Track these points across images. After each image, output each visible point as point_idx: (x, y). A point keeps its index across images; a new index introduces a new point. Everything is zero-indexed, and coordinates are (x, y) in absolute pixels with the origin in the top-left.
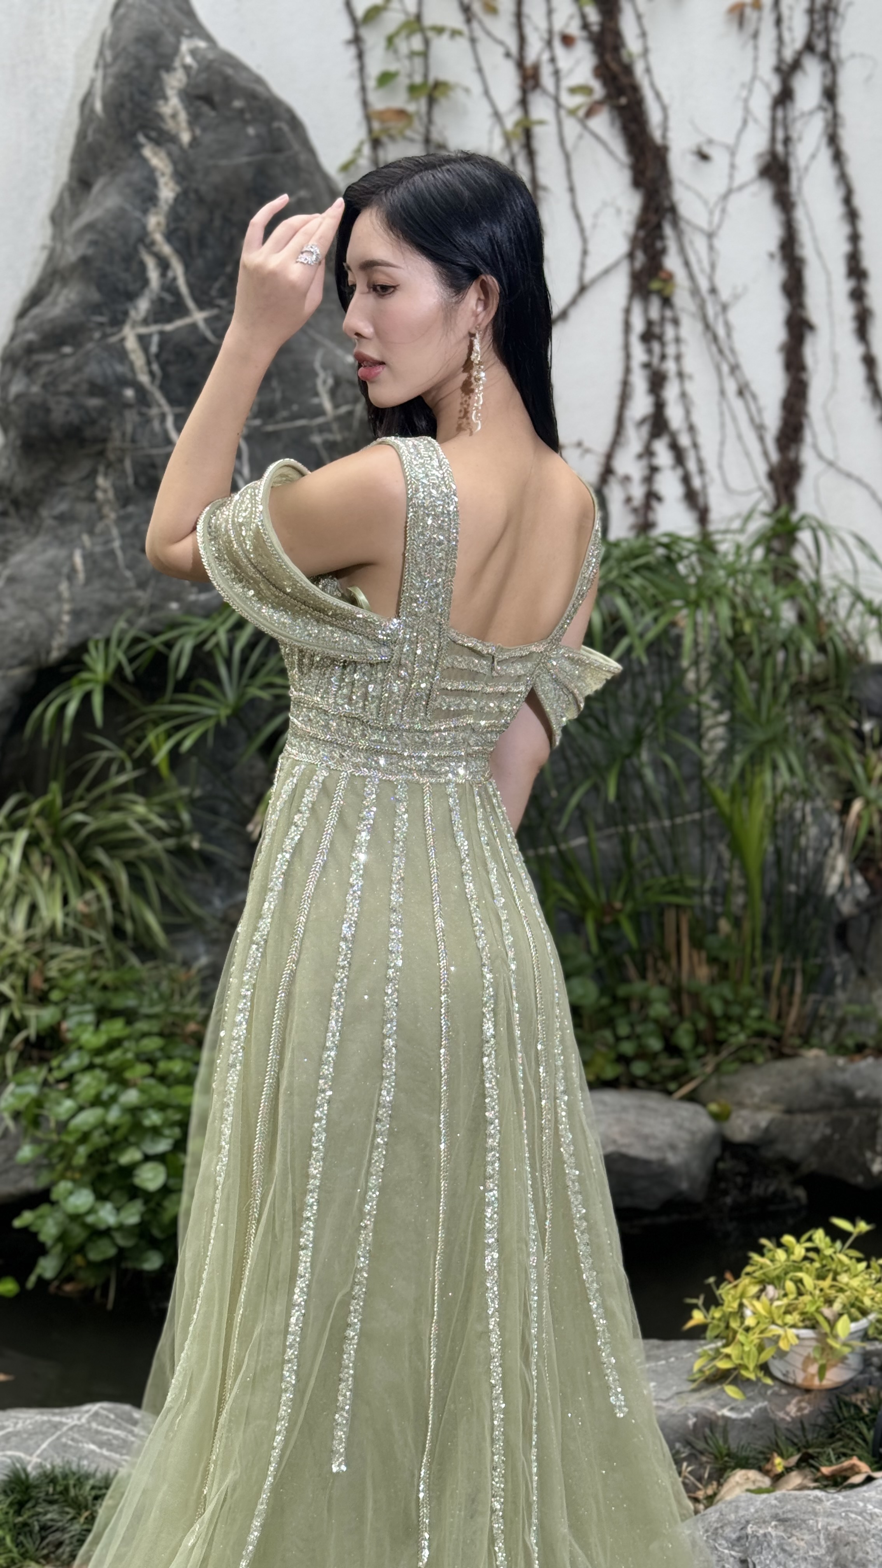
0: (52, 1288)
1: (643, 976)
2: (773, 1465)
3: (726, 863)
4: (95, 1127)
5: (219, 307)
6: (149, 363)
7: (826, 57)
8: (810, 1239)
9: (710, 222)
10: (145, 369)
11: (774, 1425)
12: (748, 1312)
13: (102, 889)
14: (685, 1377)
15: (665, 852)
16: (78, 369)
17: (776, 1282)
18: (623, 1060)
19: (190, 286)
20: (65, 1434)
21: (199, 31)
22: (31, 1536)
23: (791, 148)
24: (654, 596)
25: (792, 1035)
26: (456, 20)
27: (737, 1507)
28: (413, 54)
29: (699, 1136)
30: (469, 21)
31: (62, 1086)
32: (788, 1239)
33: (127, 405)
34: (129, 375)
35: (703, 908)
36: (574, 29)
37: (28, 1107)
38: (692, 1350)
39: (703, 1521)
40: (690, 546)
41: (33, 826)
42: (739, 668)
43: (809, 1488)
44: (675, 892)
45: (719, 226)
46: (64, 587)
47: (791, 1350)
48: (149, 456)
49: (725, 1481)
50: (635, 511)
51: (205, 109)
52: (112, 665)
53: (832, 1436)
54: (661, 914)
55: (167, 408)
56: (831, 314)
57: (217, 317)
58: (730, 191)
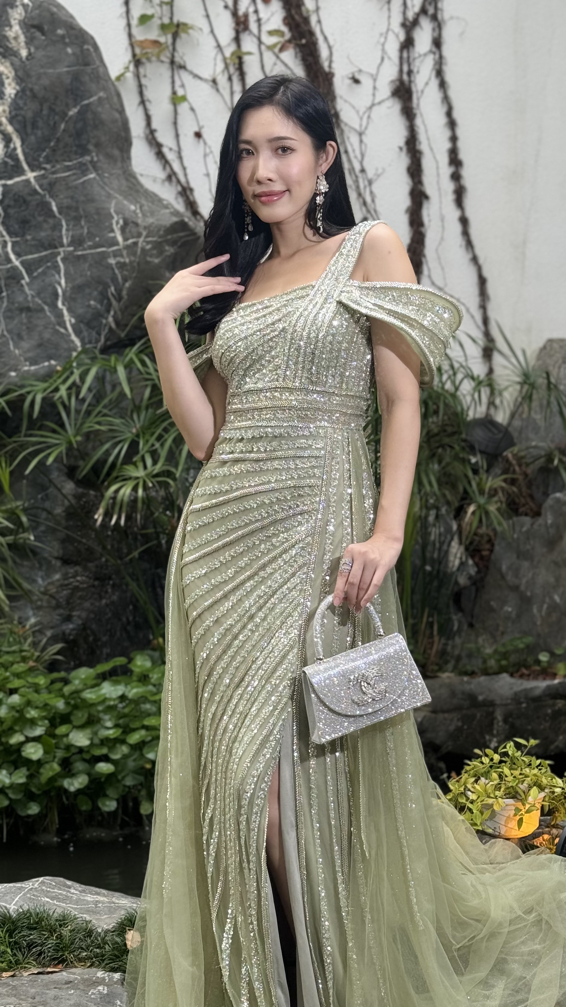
5: (45, 169)
7: (434, 18)
9: (361, 126)
12: (469, 793)
17: (485, 775)
19: (25, 154)
20: (28, 893)
22: (20, 949)
23: (412, 79)
25: (432, 663)
28: (162, 4)
32: (489, 751)
45: (366, 128)
51: (38, 34)
55: (7, 238)
56: (439, 189)
57: (43, 177)
58: (373, 105)
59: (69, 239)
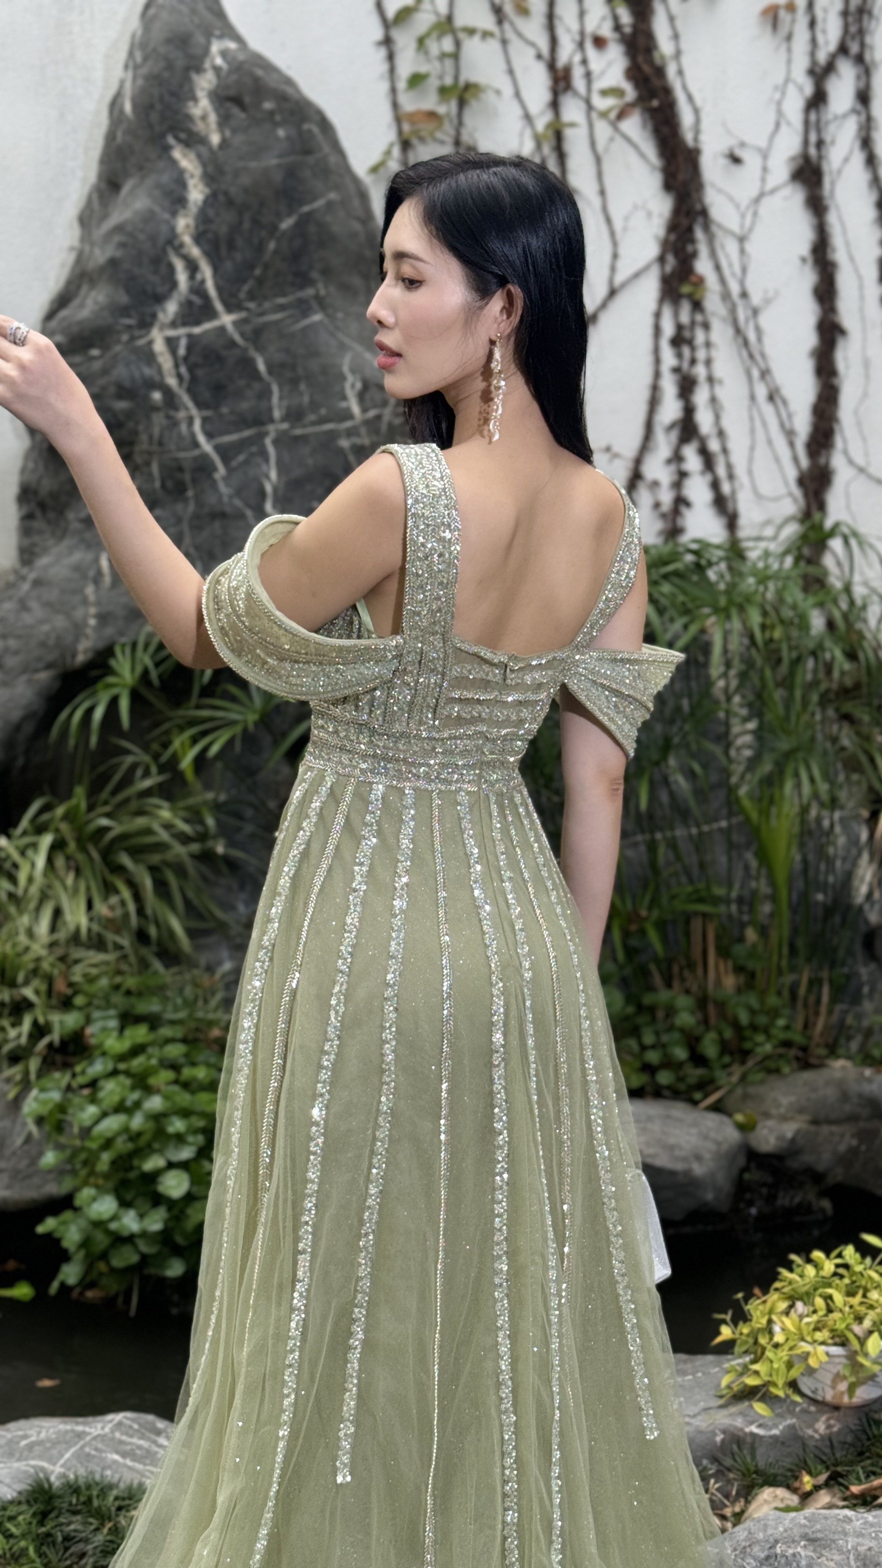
0: (75, 1294)
1: (669, 985)
2: (801, 1482)
3: (754, 872)
4: (118, 1134)
5: (248, 309)
6: (177, 366)
7: (860, 59)
8: (840, 1255)
9: (742, 226)
10: (173, 372)
11: (802, 1442)
12: (777, 1329)
13: (126, 893)
14: (713, 1392)
15: (692, 860)
16: (105, 372)
17: (805, 1298)
18: (649, 1069)
19: (219, 288)
20: (88, 1444)
21: (230, 32)
22: (54, 1546)
23: (824, 152)
24: (683, 604)
25: (818, 1045)
26: (487, 21)
27: (766, 1525)
28: (443, 56)
29: (725, 1147)
30: (500, 22)
31: (86, 1092)
32: (817, 1255)
33: (155, 408)
34: (157, 378)
35: (730, 917)
36: (606, 31)
37: (51, 1113)
38: (719, 1364)
39: (731, 1539)
40: (720, 553)
41: (57, 830)
42: (768, 673)
43: (837, 1507)
44: (701, 900)
45: (751, 230)
46: (90, 590)
47: (821, 1368)
48: (177, 460)
49: (753, 1498)
50: (663, 516)
51: (235, 111)
52: (139, 670)
53: (861, 1454)
54: (687, 922)
55: (194, 411)
56: (863, 319)
57: (245, 321)
58: (762, 195)
59: (284, 412)
